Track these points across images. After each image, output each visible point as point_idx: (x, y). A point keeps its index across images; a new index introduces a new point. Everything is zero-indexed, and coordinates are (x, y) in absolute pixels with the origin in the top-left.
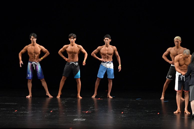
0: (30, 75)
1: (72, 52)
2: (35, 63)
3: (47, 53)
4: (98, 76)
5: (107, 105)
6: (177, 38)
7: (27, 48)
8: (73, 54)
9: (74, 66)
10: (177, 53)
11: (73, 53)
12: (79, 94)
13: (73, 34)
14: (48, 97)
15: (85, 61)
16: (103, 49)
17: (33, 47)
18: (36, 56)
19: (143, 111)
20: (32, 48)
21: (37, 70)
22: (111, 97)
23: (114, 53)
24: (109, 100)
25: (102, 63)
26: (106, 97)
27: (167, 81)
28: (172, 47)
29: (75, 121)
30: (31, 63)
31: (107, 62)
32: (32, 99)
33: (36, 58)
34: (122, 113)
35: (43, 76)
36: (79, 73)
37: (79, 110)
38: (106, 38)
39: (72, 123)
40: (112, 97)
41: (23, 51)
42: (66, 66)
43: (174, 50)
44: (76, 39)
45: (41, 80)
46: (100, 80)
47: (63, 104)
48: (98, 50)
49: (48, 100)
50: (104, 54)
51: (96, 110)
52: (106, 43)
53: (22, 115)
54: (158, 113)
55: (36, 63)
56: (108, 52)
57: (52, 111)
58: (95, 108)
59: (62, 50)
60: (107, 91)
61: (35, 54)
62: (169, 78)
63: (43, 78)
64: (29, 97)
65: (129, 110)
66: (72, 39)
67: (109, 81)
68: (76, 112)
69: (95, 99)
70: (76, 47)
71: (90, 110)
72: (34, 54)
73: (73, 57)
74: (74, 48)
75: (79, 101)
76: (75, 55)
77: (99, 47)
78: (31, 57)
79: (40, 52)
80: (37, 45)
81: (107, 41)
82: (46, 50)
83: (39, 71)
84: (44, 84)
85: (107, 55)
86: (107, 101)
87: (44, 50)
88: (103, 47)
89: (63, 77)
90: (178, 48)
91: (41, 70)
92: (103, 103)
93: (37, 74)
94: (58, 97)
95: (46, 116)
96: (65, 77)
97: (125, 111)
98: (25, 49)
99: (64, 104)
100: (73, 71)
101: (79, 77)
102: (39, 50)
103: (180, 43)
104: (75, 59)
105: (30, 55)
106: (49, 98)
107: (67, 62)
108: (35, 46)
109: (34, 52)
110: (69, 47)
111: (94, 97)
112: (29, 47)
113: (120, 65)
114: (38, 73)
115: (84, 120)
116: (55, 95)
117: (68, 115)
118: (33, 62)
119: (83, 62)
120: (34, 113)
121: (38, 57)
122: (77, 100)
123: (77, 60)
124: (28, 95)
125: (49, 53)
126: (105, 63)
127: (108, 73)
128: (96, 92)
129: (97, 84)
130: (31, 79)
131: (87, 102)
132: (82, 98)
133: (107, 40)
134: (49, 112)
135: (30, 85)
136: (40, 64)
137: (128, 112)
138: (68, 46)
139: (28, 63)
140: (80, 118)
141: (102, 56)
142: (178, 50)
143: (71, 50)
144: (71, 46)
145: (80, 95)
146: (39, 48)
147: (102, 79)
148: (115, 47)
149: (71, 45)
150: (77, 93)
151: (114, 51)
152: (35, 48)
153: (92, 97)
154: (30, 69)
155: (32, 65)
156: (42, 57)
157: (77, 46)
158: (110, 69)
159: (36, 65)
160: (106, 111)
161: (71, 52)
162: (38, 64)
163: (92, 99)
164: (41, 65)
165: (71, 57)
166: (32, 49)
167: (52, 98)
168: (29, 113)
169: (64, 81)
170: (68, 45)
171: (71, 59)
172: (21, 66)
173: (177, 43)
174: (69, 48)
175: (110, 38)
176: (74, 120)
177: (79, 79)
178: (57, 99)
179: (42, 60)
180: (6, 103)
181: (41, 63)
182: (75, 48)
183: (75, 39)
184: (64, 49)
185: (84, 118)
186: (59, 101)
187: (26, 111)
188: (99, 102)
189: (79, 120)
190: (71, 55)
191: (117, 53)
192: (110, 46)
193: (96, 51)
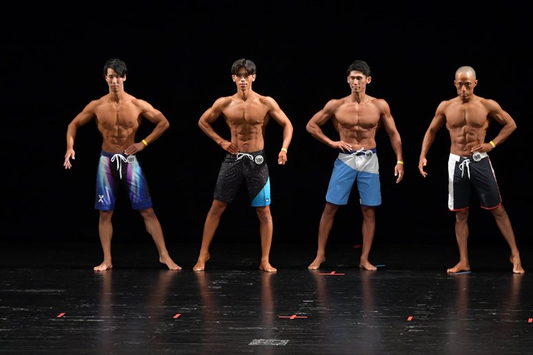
0: (105, 198)
1: (244, 118)
2: (121, 156)
3: (160, 124)
4: (328, 198)
5: (360, 293)
7: (96, 106)
8: (247, 126)
9: (250, 166)
11: (246, 124)
12: (266, 259)
13: (248, 62)
14: (165, 267)
15: (284, 149)
16: (344, 109)
17: (114, 104)
18: (127, 132)
19: (478, 312)
20: (111, 106)
21: (131, 180)
22: (370, 267)
24: (366, 277)
25: (342, 156)
26: (356, 267)
29: (255, 346)
30: (110, 156)
31: (358, 151)
32: (113, 277)
33: (125, 139)
34: (410, 318)
35: (150, 198)
36: (267, 188)
37: (269, 311)
38: (353, 73)
40: (375, 269)
41: (81, 117)
42: (225, 167)
44: (254, 76)
45: (144, 214)
46: (335, 211)
47: (215, 290)
48: (328, 111)
49: (166, 277)
50: (347, 126)
51: (323, 308)
52: (353, 90)
53: (82, 329)
54: (530, 320)
55: (126, 156)
56: (360, 118)
57: (178, 315)
58: (318, 302)
59: (210, 115)
60: (358, 246)
61: (121, 127)
63: (149, 207)
64: (102, 268)
65: (432, 311)
66: (243, 79)
67: (364, 213)
68: (256, 318)
69: (320, 276)
70: (255, 103)
71: (302, 311)
72: (116, 128)
73: (247, 135)
74: (249, 108)
75: (267, 280)
76: (254, 130)
77: (331, 104)
78: (110, 138)
79: (138, 120)
80: (128, 99)
81: (356, 81)
82: (157, 112)
83: (136, 183)
84: (154, 227)
85: (357, 128)
86: (359, 282)
87: (152, 116)
88: (343, 103)
89: (215, 203)
91: (141, 179)
92: (346, 288)
94: (199, 268)
95: (158, 331)
96: (221, 203)
97: (419, 312)
98: (89, 112)
99: (219, 290)
101: (268, 202)
102: (135, 114)
104: (253, 142)
105: (105, 133)
106: (169, 273)
107: (225, 152)
108: (120, 101)
109: (118, 120)
110: (232, 103)
111: (314, 267)
112: (102, 107)
113: (400, 162)
114: (133, 189)
115: (284, 342)
116: (187, 262)
117: (231, 328)
118: (116, 155)
119: (280, 154)
120: (120, 320)
121: (133, 137)
122: (261, 279)
123: (260, 144)
124: (100, 261)
125: (168, 124)
126: (352, 156)
127: (361, 189)
128: (321, 252)
129: (325, 224)
130: (107, 208)
131: (293, 287)
132: (275, 270)
133: (358, 79)
134: (169, 318)
135: (106, 231)
136: (139, 160)
137: (429, 316)
138: (229, 102)
139: (100, 156)
140: (272, 337)
141: (343, 133)
143: (239, 114)
144: (239, 100)
145: (270, 262)
146: (133, 107)
147: (340, 208)
148: (383, 104)
149: (239, 96)
151: (382, 115)
152: (121, 109)
153: (310, 268)
154: (106, 176)
155: (112, 165)
156: (144, 138)
157: (261, 100)
158: (369, 174)
159: (125, 165)
160: (356, 314)
161: (239, 121)
162: (131, 160)
163: (310, 275)
164: (141, 165)
165: (239, 135)
166: (112, 110)
167: (179, 273)
168: (105, 322)
170: (230, 97)
171: (240, 142)
174: (233, 106)
175: (368, 71)
176: (251, 344)
177: (268, 209)
178: (194, 276)
179: (146, 148)
180: (28, 291)
181: (140, 156)
182: (253, 105)
183: (252, 78)
184: (216, 111)
185: (282, 337)
186: (202, 281)
187: (95, 314)
188: (332, 284)
189: (266, 342)
190: (239, 130)
191: (390, 122)
192: (368, 100)
193: (320, 115)
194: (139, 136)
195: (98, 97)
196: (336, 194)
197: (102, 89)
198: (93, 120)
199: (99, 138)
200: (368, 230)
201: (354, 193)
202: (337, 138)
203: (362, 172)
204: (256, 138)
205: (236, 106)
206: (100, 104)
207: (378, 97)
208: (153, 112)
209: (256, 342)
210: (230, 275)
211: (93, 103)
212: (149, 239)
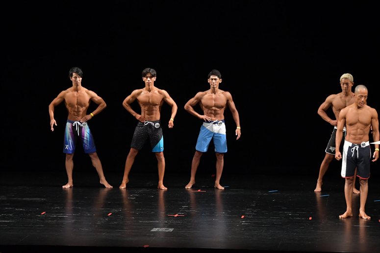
0: (69, 146)
1: (149, 102)
2: (79, 123)
3: (101, 105)
4: (197, 148)
5: (214, 201)
6: (346, 78)
7: (65, 94)
8: (151, 106)
9: (152, 129)
10: (346, 104)
11: (150, 105)
12: (161, 182)
13: (151, 70)
14: (103, 186)
15: (172, 119)
16: (206, 97)
17: (75, 93)
18: (82, 109)
19: (281, 214)
20: (73, 95)
21: (84, 136)
22: (221, 188)
23: (228, 104)
24: (218, 193)
25: (205, 124)
26: (213, 187)
27: (326, 157)
28: (336, 94)
29: (155, 232)
30: (72, 123)
31: (214, 122)
32: (73, 191)
33: (81, 113)
34: (243, 217)
35: (95, 147)
36: (162, 142)
37: (162, 212)
38: (212, 77)
39: (149, 236)
40: (223, 188)
41: (56, 100)
43: (340, 99)
45: (91, 156)
46: (201, 155)
47: (132, 200)
48: (197, 99)
49: (104, 192)
50: (209, 107)
51: (193, 211)
52: (212, 86)
53: (55, 221)
54: (310, 218)
55: (81, 123)
56: (216, 102)
57: (110, 214)
58: (191, 207)
59: (129, 100)
60: (213, 176)
61: (79, 106)
62: (330, 151)
63: (94, 152)
64: (67, 187)
65: (255, 213)
66: (149, 79)
67: (217, 157)
68: (155, 216)
69: (192, 192)
70: (156, 93)
71: (181, 212)
72: (76, 106)
73: (150, 112)
74: (152, 96)
75: (161, 194)
76: (154, 109)
77: (199, 94)
78: (73, 112)
79: (89, 102)
80: (84, 90)
81: (214, 81)
82: (99, 98)
83: (87, 138)
84: (97, 163)
85: (214, 108)
86: (214, 196)
87: (96, 100)
88: (206, 94)
89: (132, 149)
90: (347, 95)
91: (90, 136)
92: (207, 199)
93: (82, 145)
94: (123, 187)
95: (99, 223)
96: (135, 150)
97: (248, 214)
98: (61, 97)
99: (134, 200)
100: (149, 139)
101: (162, 149)
102: (87, 98)
103: (351, 85)
104: (154, 116)
105: (69, 109)
106: (106, 190)
107: (138, 121)
108: (79, 92)
109: (77, 102)
110: (142, 93)
111: (189, 187)
112: (68, 94)
113: (239, 128)
114: (85, 141)
115: (171, 230)
116: (116, 184)
117: (141, 222)
118: (76, 122)
119: (170, 122)
120: (77, 216)
121: (86, 112)
122: (158, 194)
123: (158, 117)
124: (66, 183)
125: (106, 105)
126: (211, 124)
127: (215, 143)
128: (192, 179)
129: (195, 163)
130: (71, 152)
131: (176, 198)
132: (166, 189)
133: (215, 80)
134: (105, 215)
135: (69, 165)
136: (88, 125)
137: (253, 216)
138: (141, 92)
139: (66, 123)
140: (164, 227)
141: (205, 111)
142: (347, 99)
143: (146, 100)
144: (146, 92)
145: (163, 184)
146: (86, 94)
147: (204, 153)
148: (228, 94)
149: (146, 90)
150: (158, 180)
151: (228, 101)
152: (80, 96)
153: (186, 187)
154: (70, 134)
155: (74, 128)
156: (92, 112)
157: (159, 92)
158: (220, 134)
159: (81, 128)
160: (212, 214)
161: (146, 104)
162: (84, 125)
163: (186, 191)
165: (146, 112)
166: (74, 96)
167: (111, 190)
168: (68, 217)
169: (134, 157)
170: (141, 90)
171: (146, 116)
172: (52, 129)
173: (345, 86)
174: (143, 94)
175: (220, 76)
176: (152, 230)
177: (162, 154)
178: (120, 192)
179: (93, 117)
180: (24, 199)
181: (90, 123)
182: (154, 95)
183: (154, 79)
184: (133, 97)
185: (170, 227)
186: (124, 194)
187: (63, 213)
188: (199, 197)
189: (161, 230)
190: (146, 108)
191: (233, 104)
192: (220, 92)
193: (192, 100)
196: (202, 146)
198: (63, 102)
202: (203, 114)
203: (217, 133)
204: (156, 114)
205: (145, 95)
206: (67, 92)
207: (225, 91)
208: (97, 98)
209: (155, 230)
210: (141, 191)
211: (63, 92)
212: (94, 170)
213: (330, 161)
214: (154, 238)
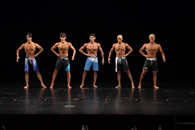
0: (27, 69)
1: (63, 48)
2: (31, 58)
3: (41, 50)
4: (85, 69)
5: (93, 93)
6: (152, 36)
8: (64, 50)
9: (65, 61)
10: (152, 48)
11: (63, 50)
12: (69, 85)
13: (64, 34)
14: (43, 87)
15: (73, 56)
16: (89, 46)
17: (29, 45)
18: (32, 52)
19: (123, 98)
20: (28, 45)
21: (33, 64)
22: (96, 87)
23: (99, 49)
24: (95, 89)
25: (88, 58)
26: (92, 87)
27: (143, 72)
28: (148, 43)
29: (66, 107)
30: (28, 58)
31: (93, 57)
32: (29, 89)
33: (32, 54)
34: (106, 100)
35: (38, 69)
36: (69, 66)
37: (69, 98)
38: (91, 37)
39: (64, 109)
40: (97, 87)
41: (20, 48)
42: (58, 61)
43: (149, 46)
44: (66, 37)
45: (37, 73)
46: (87, 72)
47: (56, 93)
48: (85, 46)
49: (43, 90)
50: (90, 50)
51: (84, 97)
52: (91, 41)
53: (21, 103)
54: (136, 100)
55: (32, 58)
56: (93, 48)
57: (46, 99)
58: (82, 96)
59: (54, 48)
60: (92, 81)
61: (31, 51)
62: (145, 69)
63: (38, 72)
64: (26, 87)
65: (111, 98)
66: (63, 38)
67: (94, 73)
68: (66, 100)
69: (83, 89)
70: (66, 44)
71: (78, 98)
72: (30, 51)
74: (64, 45)
75: (69, 90)
76: (65, 51)
77: (85, 44)
78: (28, 54)
79: (35, 49)
80: (33, 43)
81: (92, 39)
82: (40, 47)
83: (35, 65)
84: (39, 76)
85: (92, 50)
86: (93, 91)
87: (39, 48)
88: (89, 44)
89: (55, 70)
90: (152, 43)
91: (36, 64)
92: (89, 93)
93: (33, 68)
94: (51, 87)
95: (41, 104)
96: (57, 70)
97: (108, 98)
98: (22, 47)
99: (57, 93)
100: (63, 65)
101: (69, 70)
102: (35, 47)
103: (154, 39)
104: (65, 54)
105: (26, 52)
106: (44, 89)
107: (58, 57)
108: (31, 44)
109: (30, 49)
110: (60, 44)
111: (81, 87)
112: (26, 45)
113: (103, 59)
114: (34, 67)
115: (74, 106)
116: (48, 86)
117: (60, 103)
118: (30, 58)
119: (72, 58)
120: (31, 101)
122: (67, 90)
123: (67, 55)
124: (25, 86)
125: (43, 50)
126: (91, 58)
127: (93, 66)
128: (83, 83)
129: (84, 76)
130: (27, 72)
131: (76, 92)
132: (71, 88)
133: (92, 38)
134: (43, 100)
135: (27, 77)
136: (35, 59)
137: (111, 99)
138: (59, 44)
139: (25, 58)
140: (70, 105)
141: (88, 52)
142: (152, 45)
143: (62, 47)
144: (62, 44)
145: (70, 85)
146: (34, 45)
147: (88, 71)
148: (99, 44)
149: (62, 43)
150: (67, 84)
151: (98, 47)
152: (31, 46)
153: (80, 87)
154: (27, 63)
155: (29, 61)
156: (37, 53)
157: (67, 44)
158: (95, 62)
159: (32, 61)
160: (92, 99)
161: (62, 49)
162: (34, 59)
163: (80, 88)
164: (36, 60)
165: (62, 53)
166: (28, 46)
167: (46, 88)
168: (27, 101)
169: (56, 73)
170: (59, 43)
171: (62, 55)
173: (152, 40)
174: (60, 45)
175: (95, 36)
176: (65, 107)
177: (69, 72)
178: (50, 89)
179: (37, 56)
180: (6, 93)
182: (65, 45)
183: (65, 38)
184: (56, 46)
185: (73, 105)
186: (52, 90)
187: (24, 99)
188: (86, 91)
189: (69, 106)
190: (62, 51)
191: (101, 49)
192: (95, 43)
193: (82, 47)
194: (35, 53)
195: (24, 43)
196: (87, 68)
197: (26, 41)
198: (23, 49)
199: (25, 54)
200: (95, 77)
201: (92, 67)
202: (87, 53)
203: (94, 62)
204: (66, 53)
205: (61, 45)
206: (25, 45)
207: (98, 43)
208: (39, 47)
209: (66, 106)
210: (59, 89)
211: (24, 44)
212: (38, 80)
213: (145, 74)
214: (66, 110)
